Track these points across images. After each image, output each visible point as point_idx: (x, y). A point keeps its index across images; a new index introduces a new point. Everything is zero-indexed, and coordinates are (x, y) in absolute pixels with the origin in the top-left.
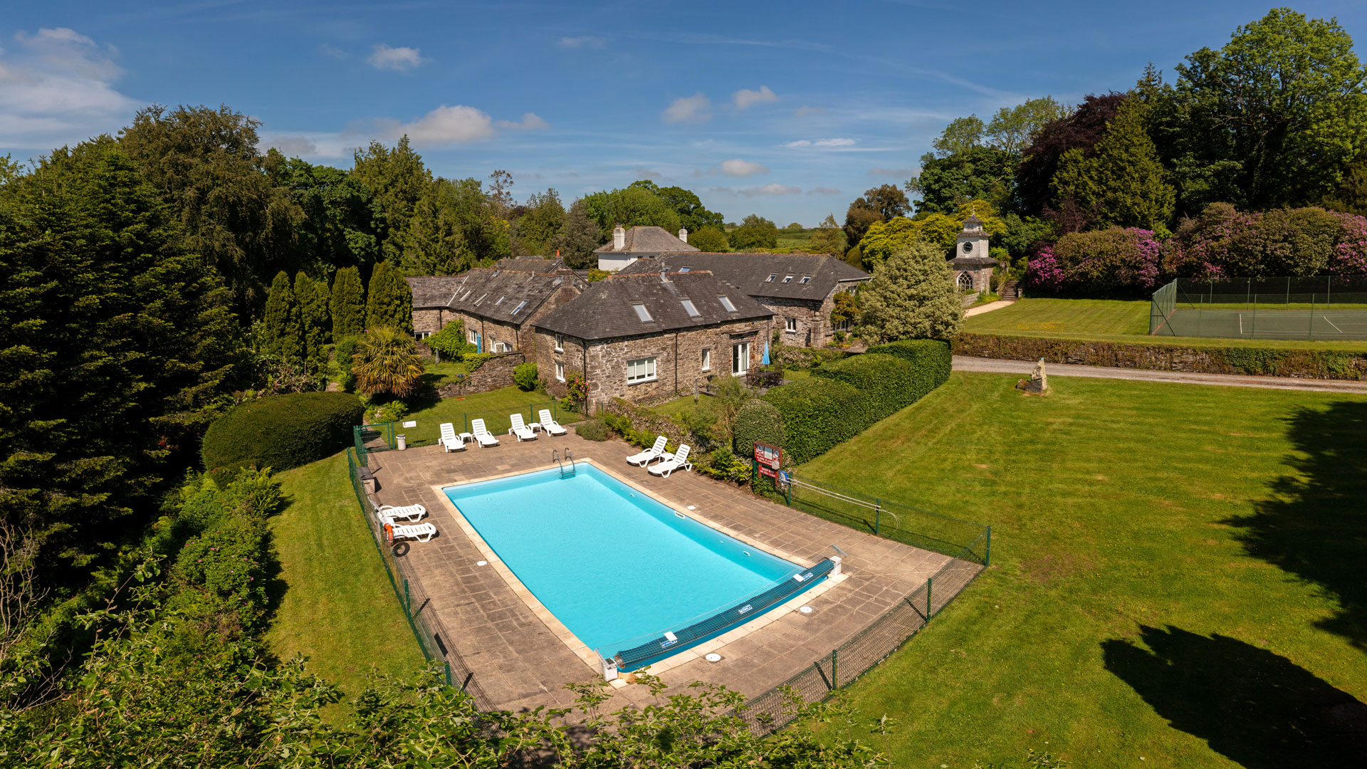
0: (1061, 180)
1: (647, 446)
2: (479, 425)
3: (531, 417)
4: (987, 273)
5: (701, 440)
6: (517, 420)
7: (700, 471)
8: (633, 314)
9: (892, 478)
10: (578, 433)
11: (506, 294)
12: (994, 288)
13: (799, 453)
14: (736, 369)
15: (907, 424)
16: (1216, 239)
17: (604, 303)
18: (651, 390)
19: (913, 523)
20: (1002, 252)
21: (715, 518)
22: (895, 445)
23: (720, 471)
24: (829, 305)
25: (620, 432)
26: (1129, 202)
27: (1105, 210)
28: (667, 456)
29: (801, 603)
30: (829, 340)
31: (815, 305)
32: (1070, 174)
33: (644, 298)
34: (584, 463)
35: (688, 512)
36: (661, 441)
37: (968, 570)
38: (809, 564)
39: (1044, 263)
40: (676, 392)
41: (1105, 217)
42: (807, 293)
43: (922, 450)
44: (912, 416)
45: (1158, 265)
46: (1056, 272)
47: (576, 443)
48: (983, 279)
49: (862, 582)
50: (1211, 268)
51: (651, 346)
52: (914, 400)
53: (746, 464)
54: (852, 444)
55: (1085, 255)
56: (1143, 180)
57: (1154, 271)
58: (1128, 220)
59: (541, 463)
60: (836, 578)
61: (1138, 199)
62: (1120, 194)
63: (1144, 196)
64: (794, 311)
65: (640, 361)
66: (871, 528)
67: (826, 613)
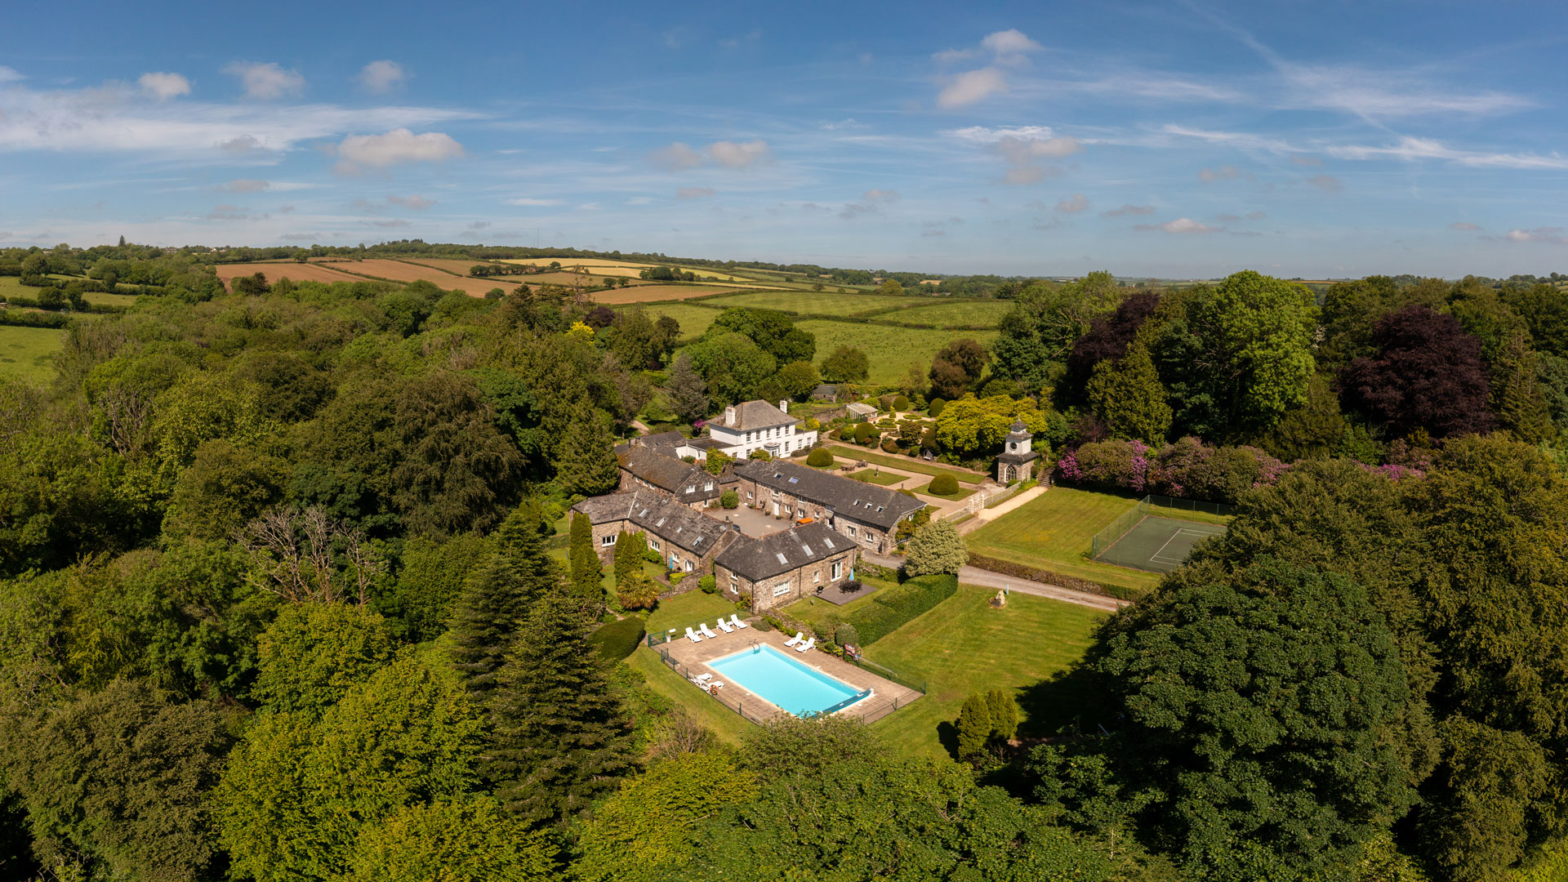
0: (1093, 387)
1: (793, 636)
2: (703, 626)
3: (727, 620)
4: (1028, 466)
5: (820, 636)
6: (721, 621)
7: (820, 650)
8: (777, 560)
9: (905, 655)
10: (753, 626)
11: (683, 525)
12: (1034, 476)
13: (864, 642)
14: (834, 576)
15: (922, 624)
16: (1180, 467)
17: (761, 556)
18: (787, 597)
19: (904, 678)
20: (1043, 444)
21: (829, 672)
22: (911, 637)
23: (829, 651)
24: (894, 529)
25: (776, 627)
26: (1135, 418)
27: (1117, 422)
28: (804, 642)
29: (859, 703)
30: (895, 549)
31: (885, 530)
32: (1099, 383)
33: (782, 549)
34: (763, 645)
35: (817, 669)
36: (800, 635)
37: (919, 694)
38: (862, 690)
39: (1066, 464)
40: (800, 596)
41: (1118, 428)
42: (880, 519)
43: (925, 640)
44: (925, 620)
45: (1146, 477)
46: (1077, 472)
47: (755, 634)
48: (1024, 472)
49: (880, 697)
50: (1177, 487)
51: (787, 576)
52: (930, 608)
53: (841, 649)
54: (891, 636)
55: (1097, 462)
56: (1147, 401)
57: (1142, 481)
58: (1134, 433)
59: (744, 647)
60: (872, 695)
61: (1142, 418)
62: (1128, 413)
63: (1147, 416)
64: (872, 530)
65: (781, 584)
66: (889, 677)
67: (866, 706)
